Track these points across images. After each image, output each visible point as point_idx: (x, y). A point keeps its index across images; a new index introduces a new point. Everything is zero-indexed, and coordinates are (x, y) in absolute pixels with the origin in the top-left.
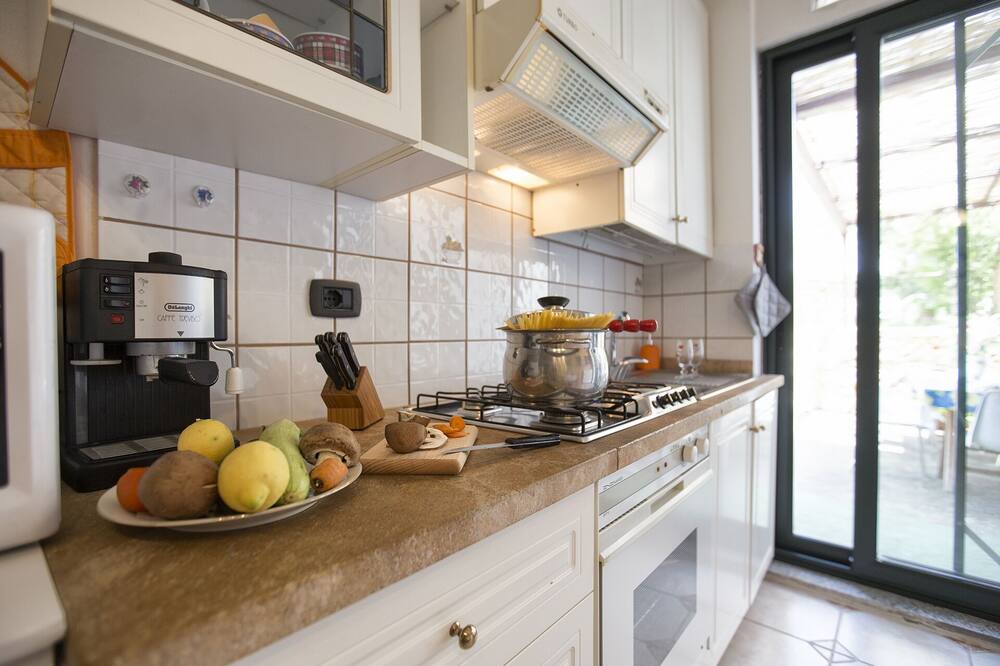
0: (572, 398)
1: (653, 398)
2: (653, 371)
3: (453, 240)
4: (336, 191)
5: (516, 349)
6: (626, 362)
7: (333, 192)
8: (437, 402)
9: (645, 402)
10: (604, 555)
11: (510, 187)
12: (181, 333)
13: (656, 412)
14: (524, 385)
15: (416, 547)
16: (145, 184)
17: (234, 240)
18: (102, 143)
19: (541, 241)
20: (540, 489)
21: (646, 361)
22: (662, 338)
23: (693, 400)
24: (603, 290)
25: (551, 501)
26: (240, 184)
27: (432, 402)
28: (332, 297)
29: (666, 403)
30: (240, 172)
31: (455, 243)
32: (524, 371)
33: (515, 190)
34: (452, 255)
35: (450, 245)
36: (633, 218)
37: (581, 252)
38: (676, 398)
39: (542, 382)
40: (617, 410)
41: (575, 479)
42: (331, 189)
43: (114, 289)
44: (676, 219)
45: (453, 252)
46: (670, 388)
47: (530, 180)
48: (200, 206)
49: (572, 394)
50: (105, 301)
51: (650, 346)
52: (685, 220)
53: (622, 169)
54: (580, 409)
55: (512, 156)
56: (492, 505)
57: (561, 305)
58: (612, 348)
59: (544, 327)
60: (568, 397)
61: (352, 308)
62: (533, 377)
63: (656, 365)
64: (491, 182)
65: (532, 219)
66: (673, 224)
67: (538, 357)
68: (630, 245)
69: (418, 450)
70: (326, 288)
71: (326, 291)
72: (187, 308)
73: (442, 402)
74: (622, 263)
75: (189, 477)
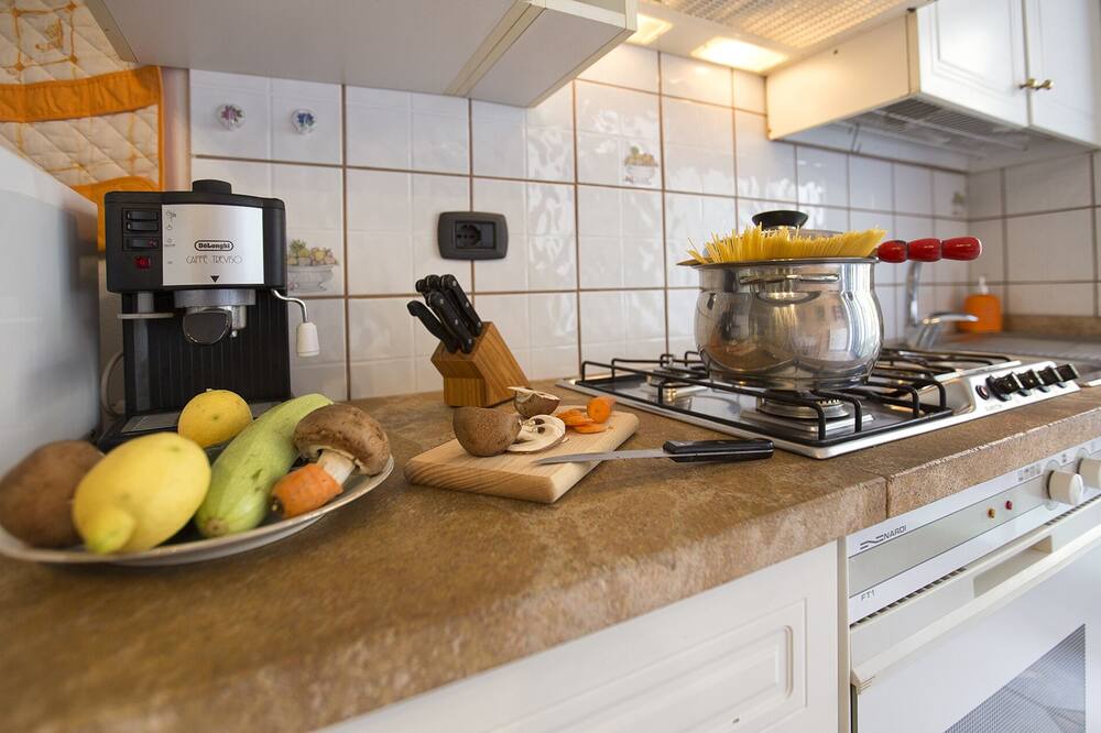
0: (810, 375)
1: (980, 381)
2: (991, 335)
3: (641, 152)
4: (470, 100)
5: (712, 295)
6: (936, 320)
7: (467, 101)
8: (613, 373)
9: (961, 386)
10: (862, 674)
11: (727, 73)
12: (215, 278)
13: (985, 407)
14: (725, 353)
15: (366, 665)
16: (238, 113)
17: (341, 170)
18: (193, 73)
19: (781, 146)
20: (691, 557)
21: (972, 318)
22: (1006, 283)
23: (1071, 386)
24: (894, 213)
25: (720, 577)
26: (347, 103)
27: (606, 374)
28: (469, 234)
29: (1009, 391)
30: (348, 89)
31: (645, 155)
32: (723, 330)
33: (737, 78)
34: (641, 172)
35: (635, 158)
36: (936, 84)
37: (852, 159)
38: (1029, 381)
39: (753, 348)
40: (902, 398)
41: (782, 534)
42: (464, 97)
43: (136, 226)
44: (1028, 85)
45: (644, 169)
46: (1018, 363)
47: (760, 58)
48: (301, 133)
49: (807, 369)
50: (128, 241)
51: (982, 296)
52: (1046, 85)
53: (912, 10)
54: (822, 395)
55: (721, 21)
56: (566, 586)
57: (793, 225)
58: (910, 298)
59: (751, 257)
60: (801, 374)
61: (494, 247)
62: (740, 341)
63: (995, 326)
64: (701, 70)
65: (766, 116)
66: (1021, 95)
67: (747, 308)
68: (940, 141)
69: (506, 452)
70: (457, 222)
71: (459, 226)
72: (224, 246)
73: (618, 374)
74: (926, 173)
75: (47, 485)
